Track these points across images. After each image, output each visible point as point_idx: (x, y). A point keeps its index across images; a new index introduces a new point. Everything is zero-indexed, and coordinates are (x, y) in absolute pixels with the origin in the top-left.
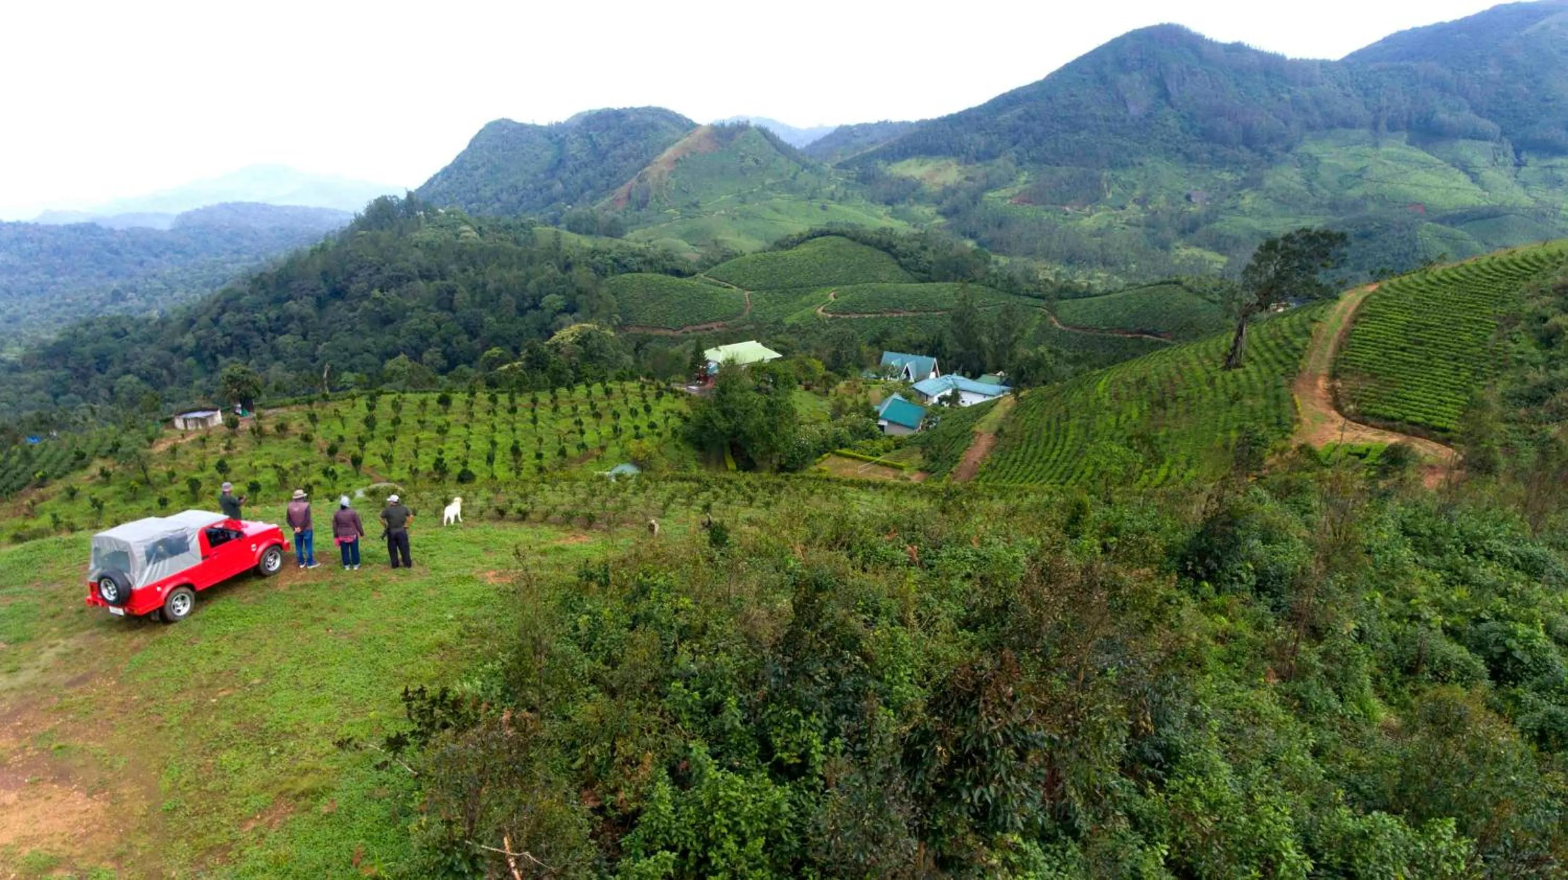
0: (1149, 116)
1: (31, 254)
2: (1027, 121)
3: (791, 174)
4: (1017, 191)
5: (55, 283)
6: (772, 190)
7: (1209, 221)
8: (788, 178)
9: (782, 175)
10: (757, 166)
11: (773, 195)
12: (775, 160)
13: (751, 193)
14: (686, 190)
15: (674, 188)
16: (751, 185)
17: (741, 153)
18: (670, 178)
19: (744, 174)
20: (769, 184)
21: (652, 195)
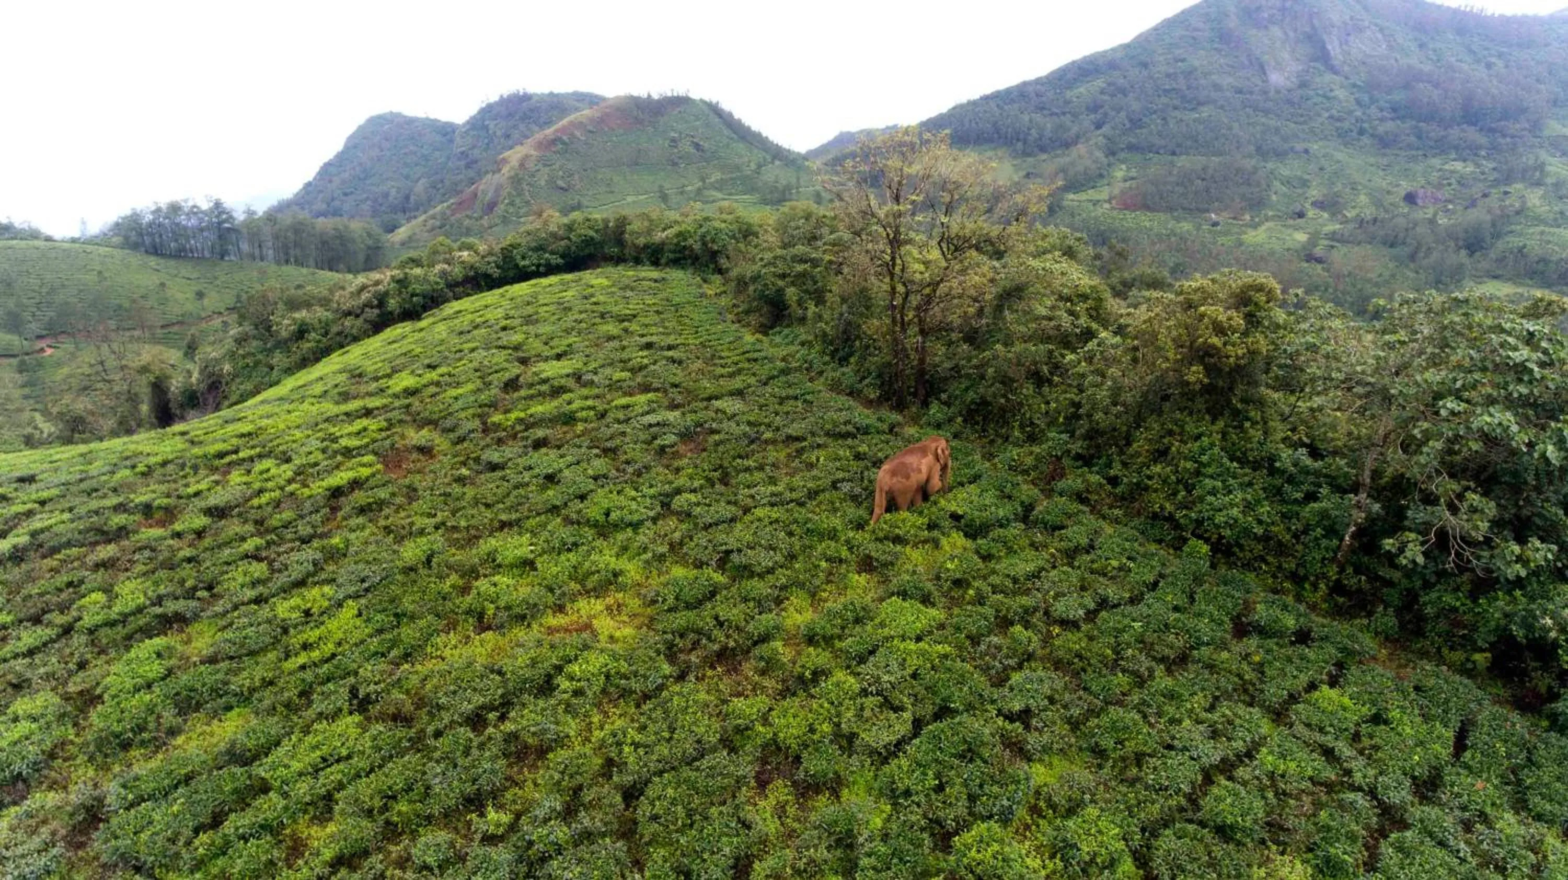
0: (1303, 85)
2: (1113, 95)
3: (753, 167)
4: (1116, 191)
6: (719, 189)
7: (1497, 236)
8: (747, 172)
9: (738, 168)
10: (698, 154)
11: (719, 195)
12: (728, 145)
13: (682, 193)
14: (564, 185)
15: (543, 183)
16: (683, 180)
17: (673, 134)
18: (540, 166)
19: (675, 164)
20: (717, 181)
21: (504, 193)
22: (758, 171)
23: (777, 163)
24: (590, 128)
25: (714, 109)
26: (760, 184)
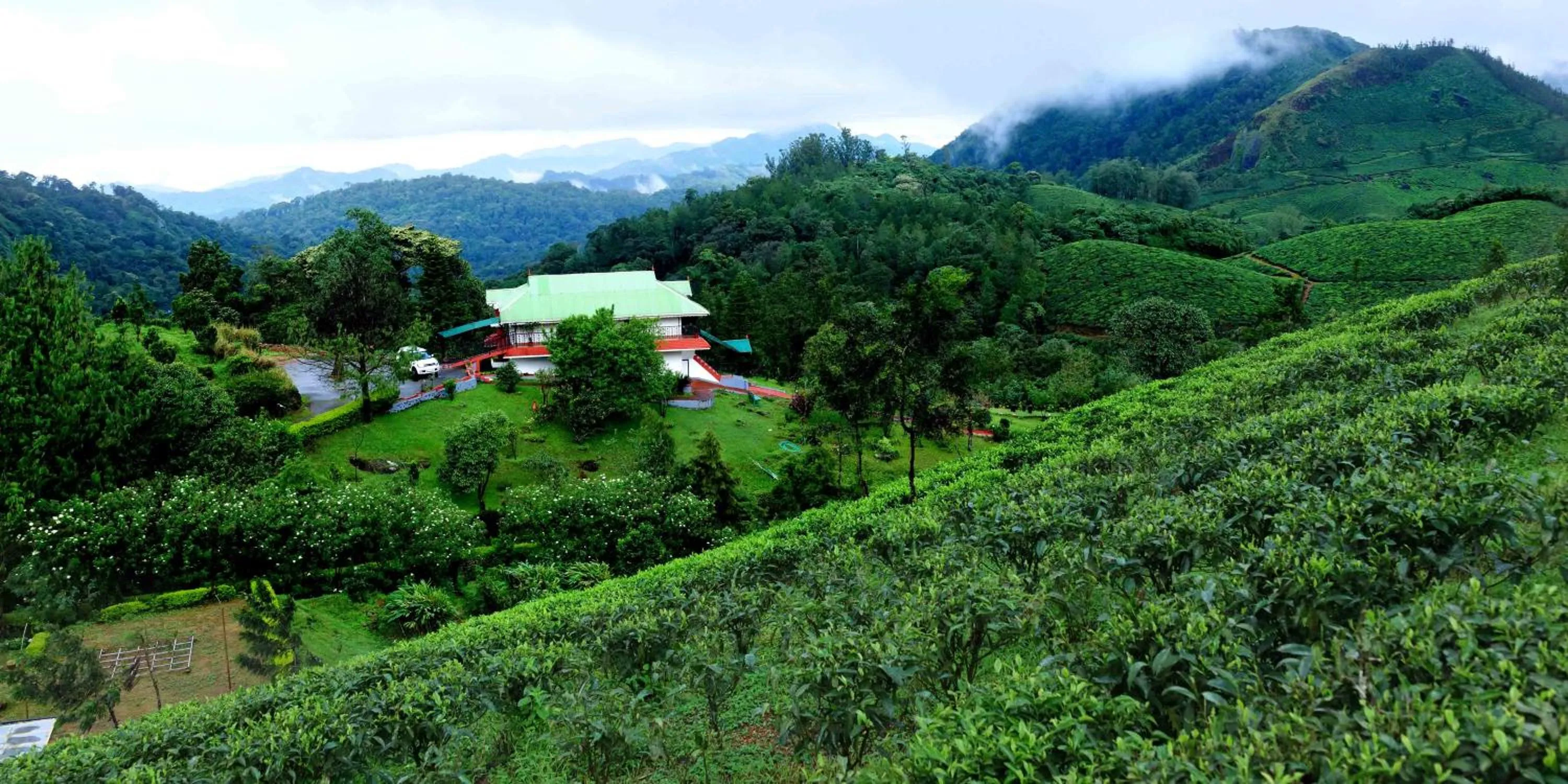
1: (492, 216)
3: (1525, 121)
5: (508, 249)
6: (1486, 146)
8: (1519, 127)
9: (1508, 123)
10: (1462, 109)
11: (1487, 153)
12: (1496, 99)
13: (1444, 149)
14: (1324, 142)
15: (1303, 139)
16: (1446, 137)
17: (1433, 89)
18: (1300, 124)
19: (1436, 120)
20: (1482, 137)
21: (1265, 149)
22: (1532, 127)
23: (1556, 117)
24: (1346, 84)
25: (1481, 59)
26: (1534, 141)
